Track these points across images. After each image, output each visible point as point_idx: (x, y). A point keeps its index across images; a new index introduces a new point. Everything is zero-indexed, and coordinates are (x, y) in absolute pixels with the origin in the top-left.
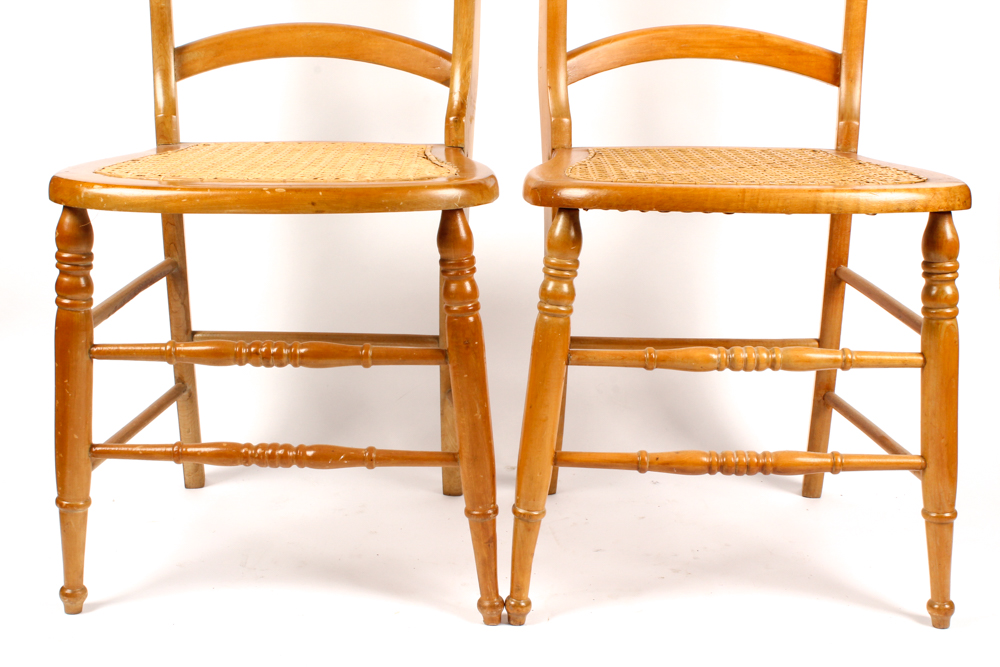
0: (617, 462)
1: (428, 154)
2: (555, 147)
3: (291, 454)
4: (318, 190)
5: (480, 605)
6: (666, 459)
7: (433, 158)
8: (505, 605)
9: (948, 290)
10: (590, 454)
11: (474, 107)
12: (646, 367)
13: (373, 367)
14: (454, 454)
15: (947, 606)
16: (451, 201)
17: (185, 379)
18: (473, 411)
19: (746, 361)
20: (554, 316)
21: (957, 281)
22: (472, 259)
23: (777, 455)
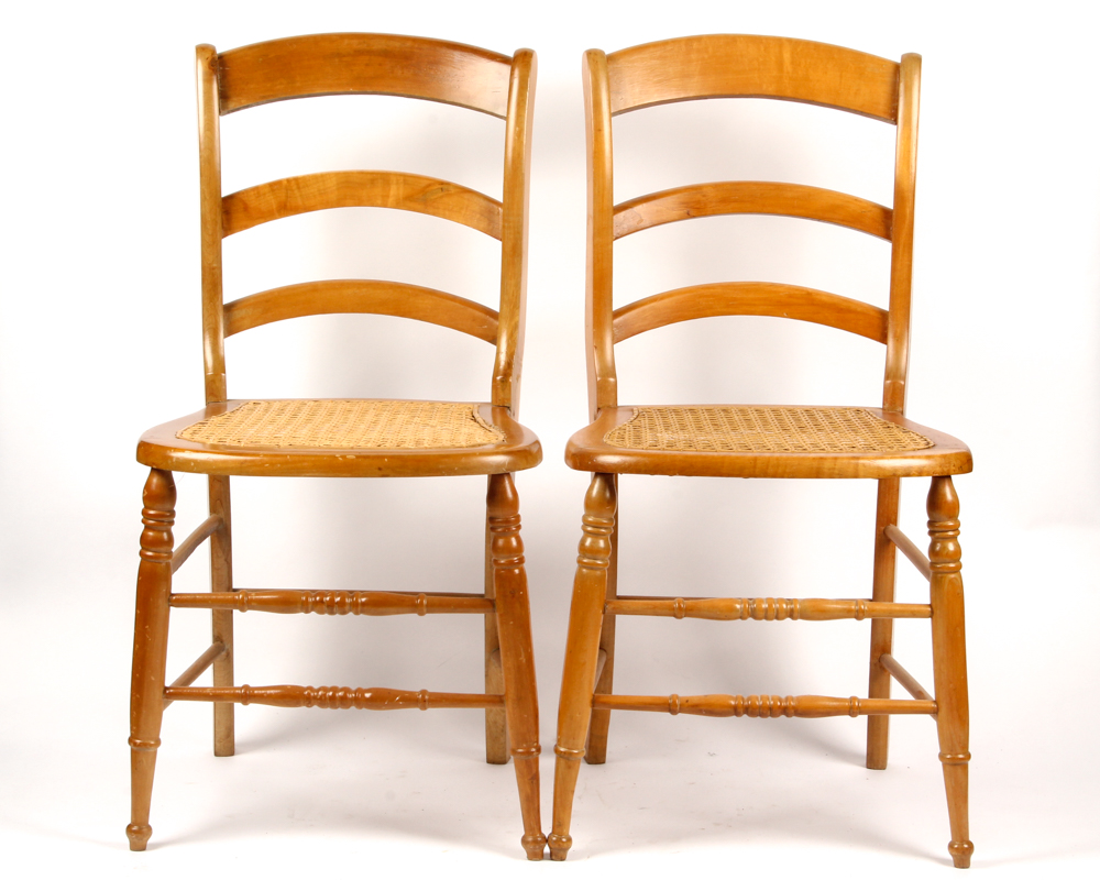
0: (651, 704)
1: (476, 415)
2: (600, 406)
3: (350, 696)
4: (383, 457)
5: (524, 841)
6: (695, 702)
7: (479, 420)
8: (547, 841)
9: (951, 547)
10: (625, 697)
11: (521, 365)
12: (675, 616)
13: (427, 615)
14: (501, 696)
15: (966, 846)
16: (499, 466)
17: (224, 638)
18: (518, 655)
19: (766, 610)
20: (592, 569)
21: (959, 538)
22: (518, 518)
23: (799, 699)
